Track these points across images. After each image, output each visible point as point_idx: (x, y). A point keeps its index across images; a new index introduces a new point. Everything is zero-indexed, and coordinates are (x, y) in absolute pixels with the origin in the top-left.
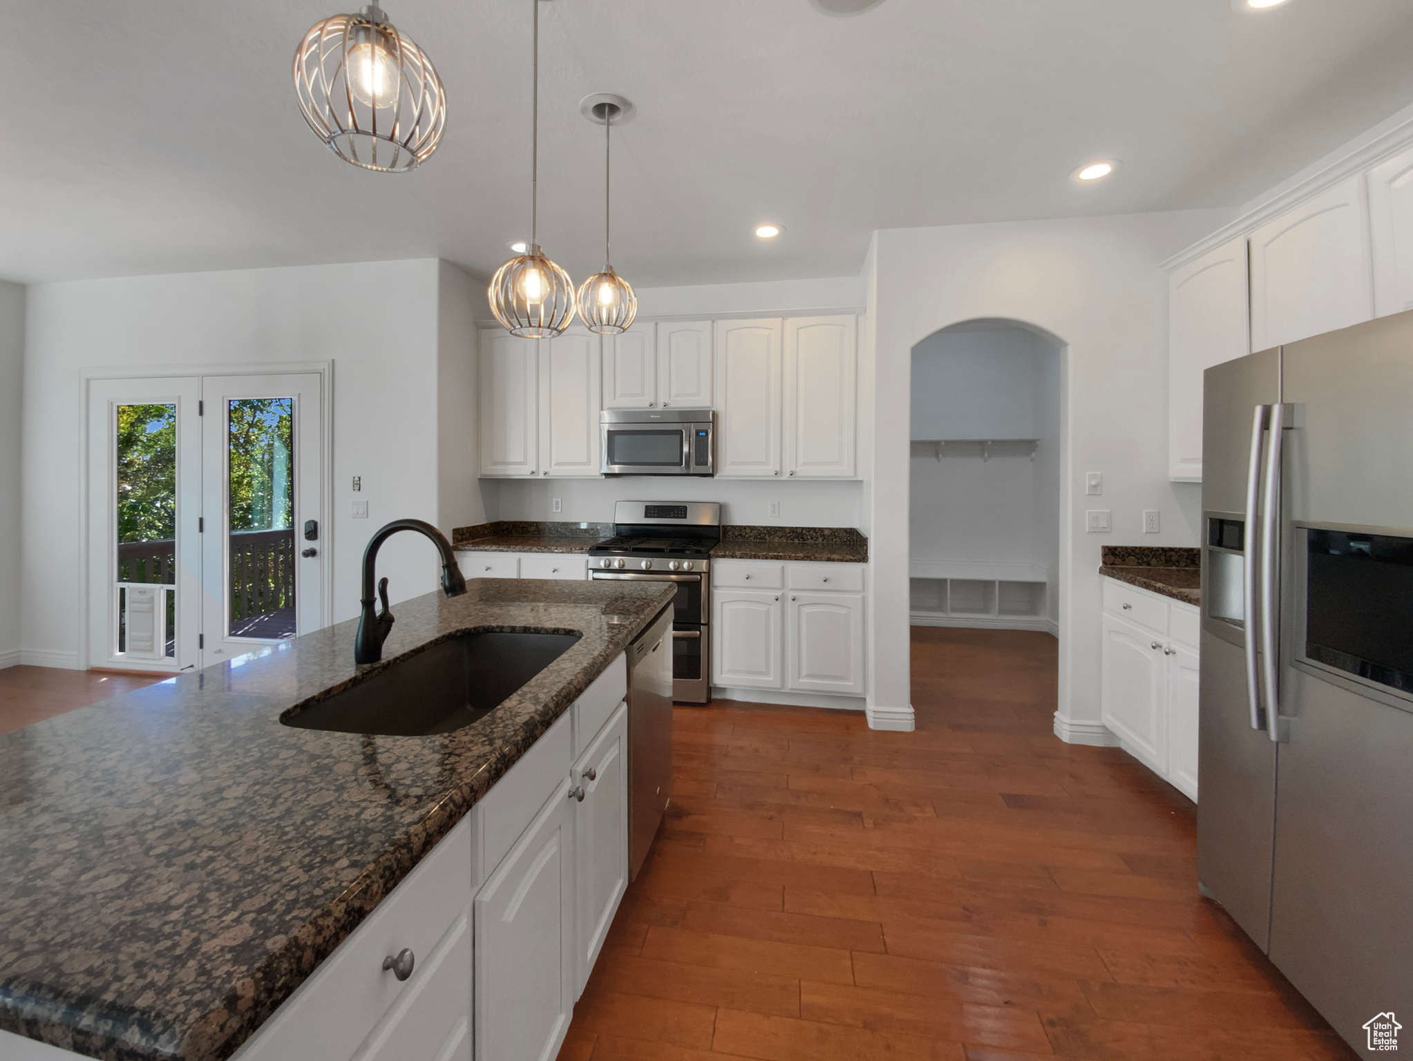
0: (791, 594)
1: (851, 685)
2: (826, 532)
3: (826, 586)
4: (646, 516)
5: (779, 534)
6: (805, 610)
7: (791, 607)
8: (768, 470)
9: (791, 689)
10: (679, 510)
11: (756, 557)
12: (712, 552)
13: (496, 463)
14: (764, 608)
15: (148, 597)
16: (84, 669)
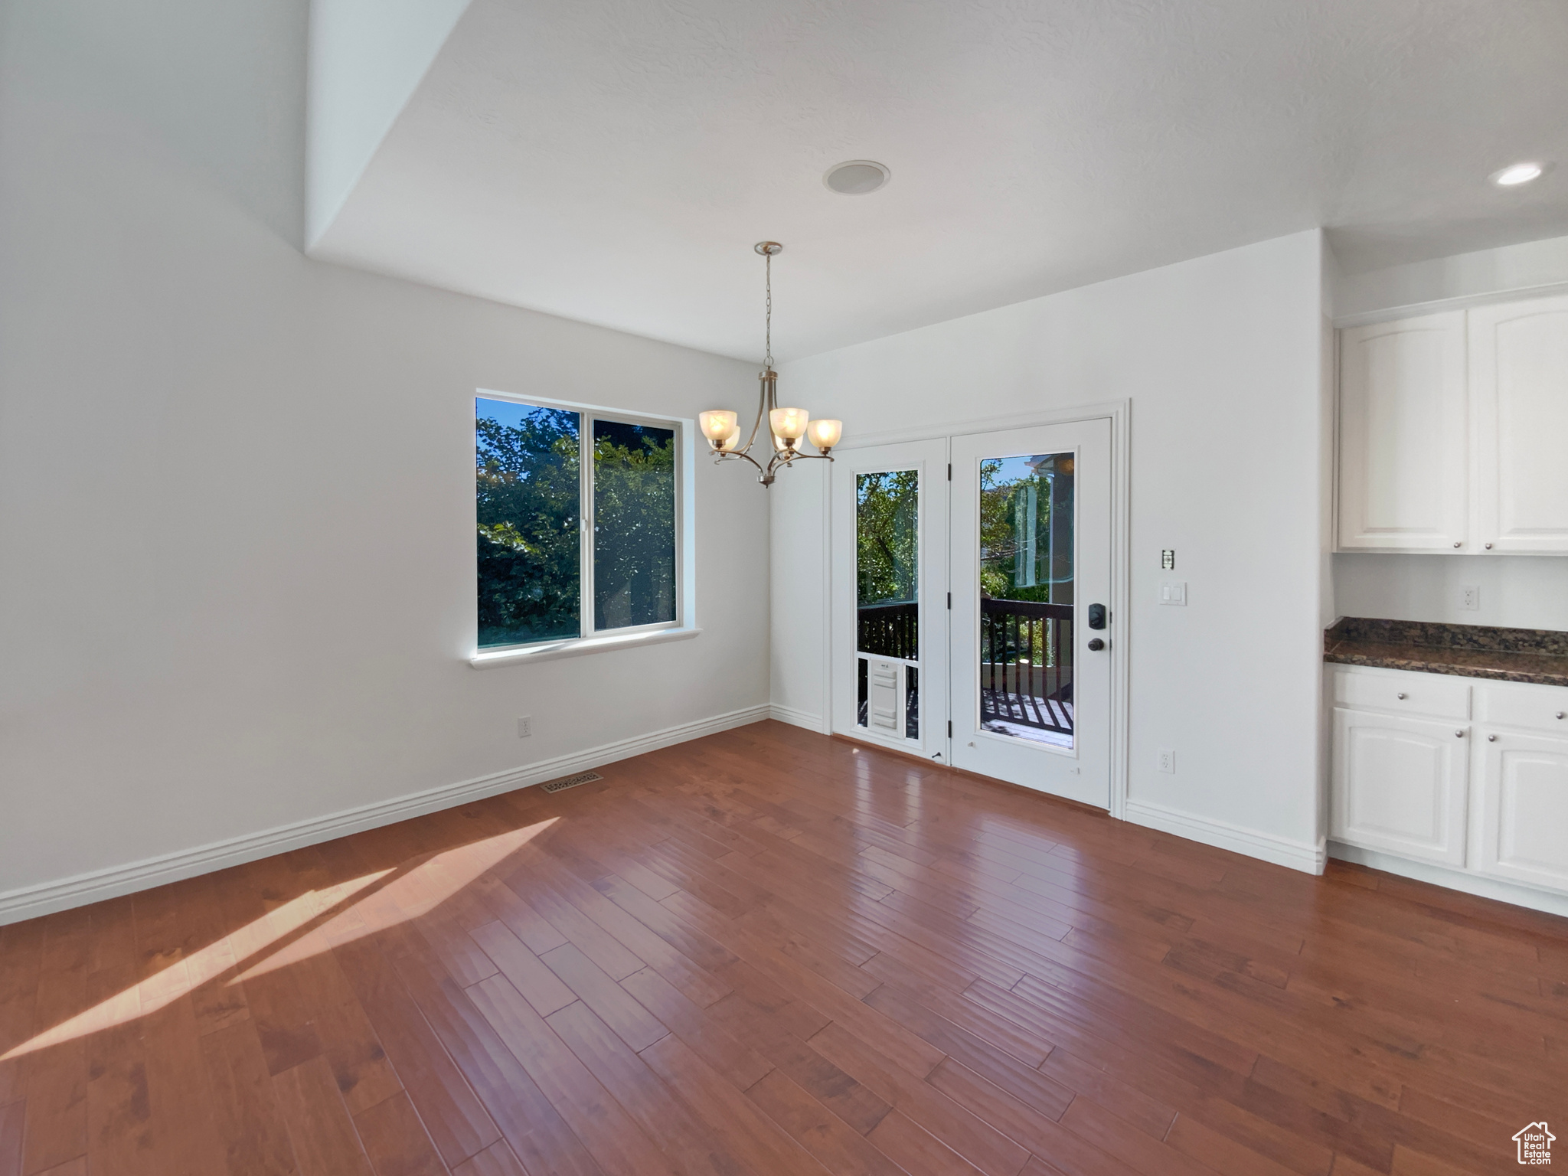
15: (890, 672)
16: (828, 733)
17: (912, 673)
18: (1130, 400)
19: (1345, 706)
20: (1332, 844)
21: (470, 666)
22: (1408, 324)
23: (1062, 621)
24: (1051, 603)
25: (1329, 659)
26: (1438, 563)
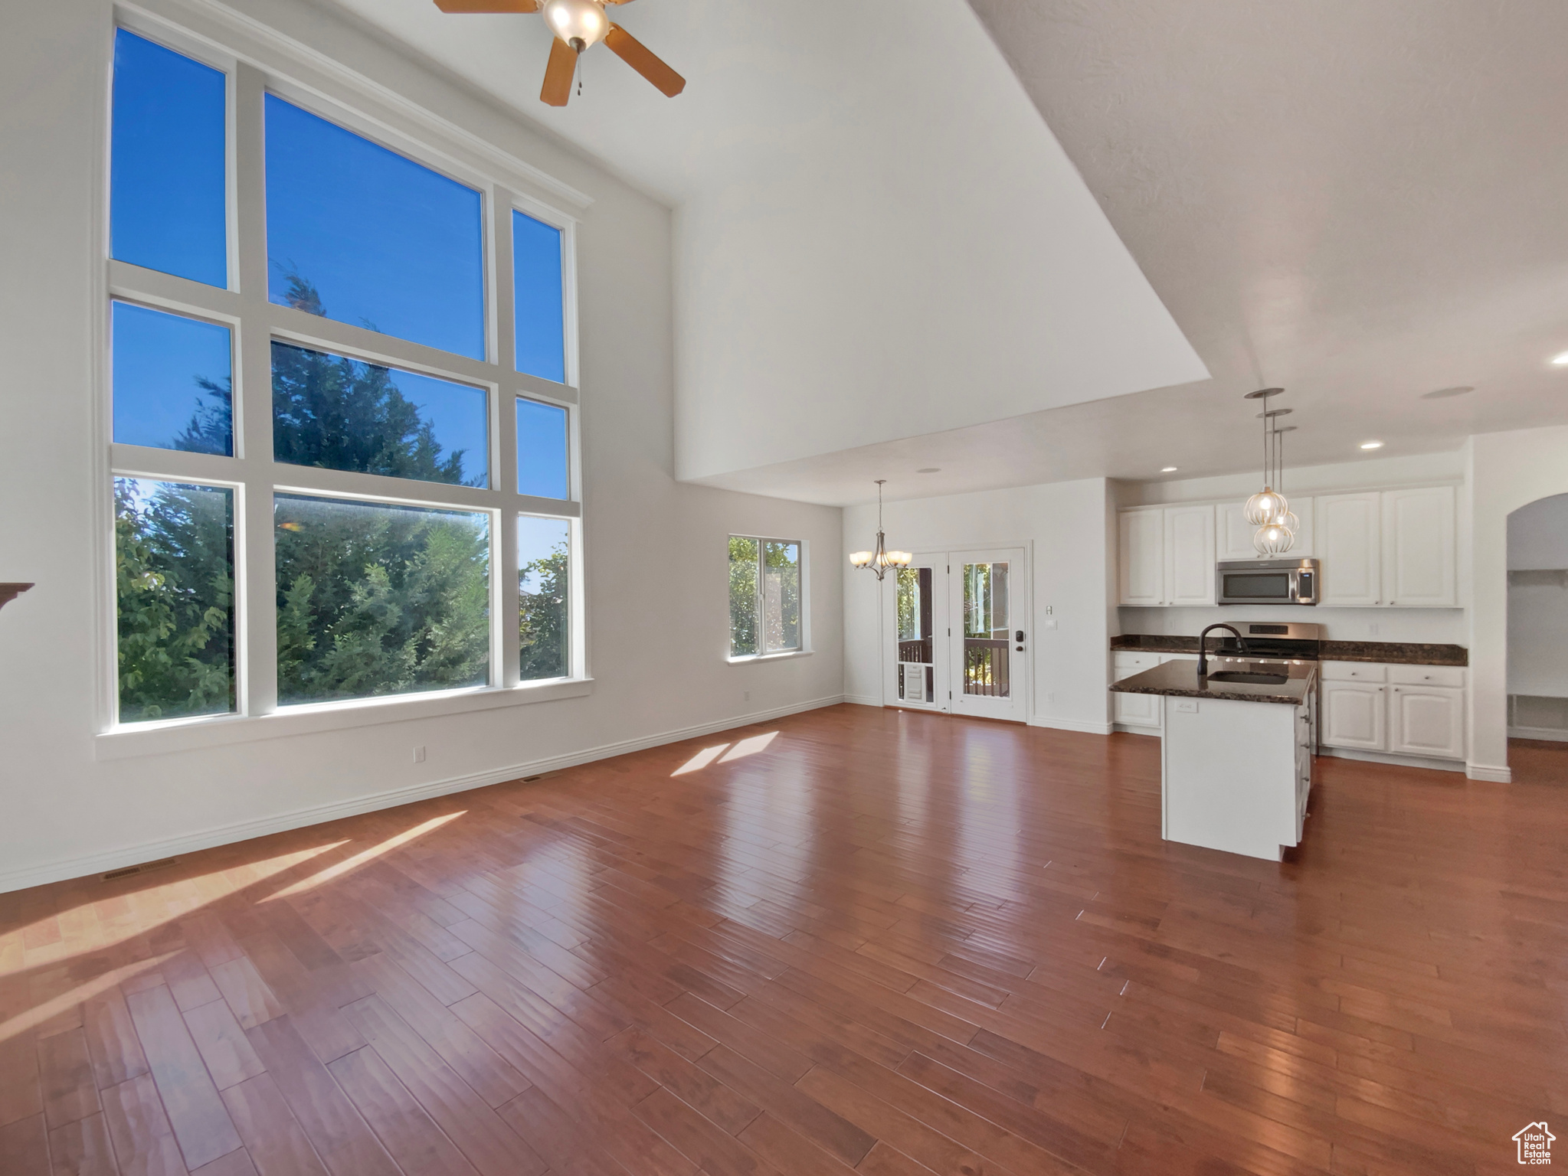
0: (1394, 687)
1: (1452, 751)
2: (1426, 647)
3: (1427, 682)
4: (1251, 632)
5: (1377, 647)
6: (1407, 699)
7: (1394, 698)
8: (1370, 600)
9: (1395, 752)
10: (1282, 629)
11: (1360, 660)
12: (1320, 656)
13: (1131, 597)
14: (1368, 696)
15: (917, 670)
16: (881, 706)
17: (929, 671)
18: (1033, 541)
19: (1118, 667)
20: (1116, 725)
21: (729, 664)
22: (1143, 513)
23: (1002, 649)
24: (992, 639)
25: (1112, 649)
26: (1159, 610)
